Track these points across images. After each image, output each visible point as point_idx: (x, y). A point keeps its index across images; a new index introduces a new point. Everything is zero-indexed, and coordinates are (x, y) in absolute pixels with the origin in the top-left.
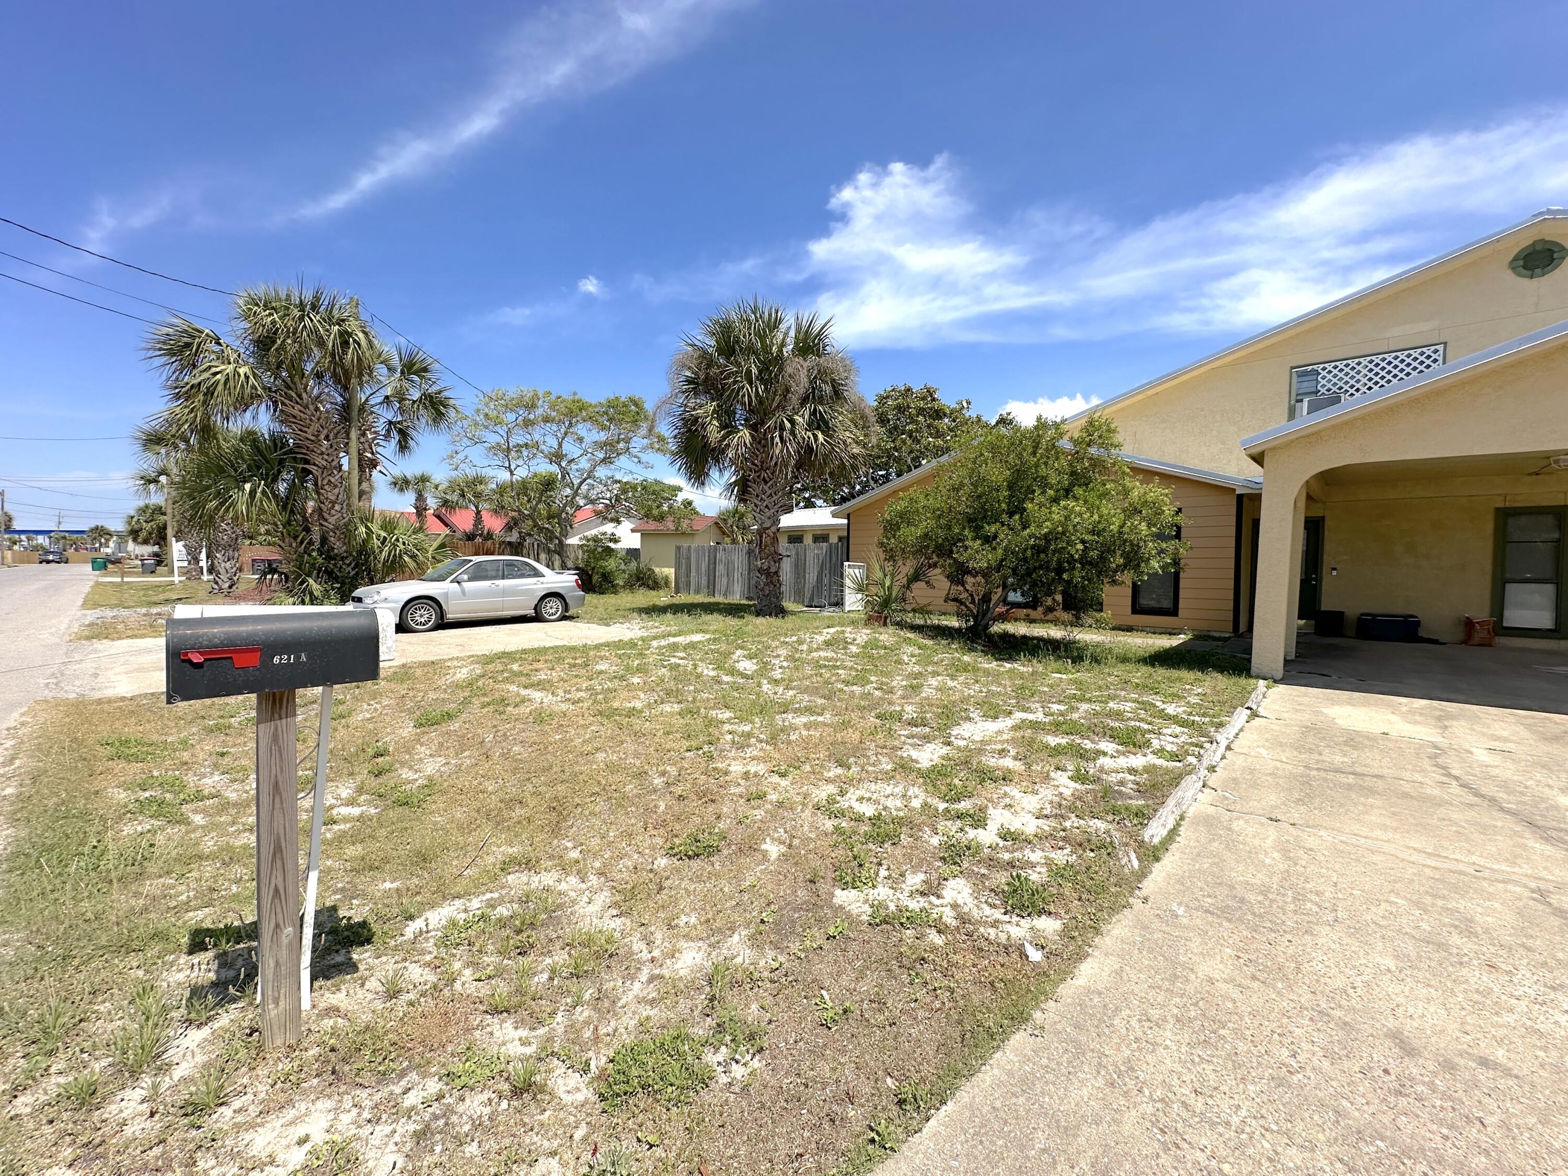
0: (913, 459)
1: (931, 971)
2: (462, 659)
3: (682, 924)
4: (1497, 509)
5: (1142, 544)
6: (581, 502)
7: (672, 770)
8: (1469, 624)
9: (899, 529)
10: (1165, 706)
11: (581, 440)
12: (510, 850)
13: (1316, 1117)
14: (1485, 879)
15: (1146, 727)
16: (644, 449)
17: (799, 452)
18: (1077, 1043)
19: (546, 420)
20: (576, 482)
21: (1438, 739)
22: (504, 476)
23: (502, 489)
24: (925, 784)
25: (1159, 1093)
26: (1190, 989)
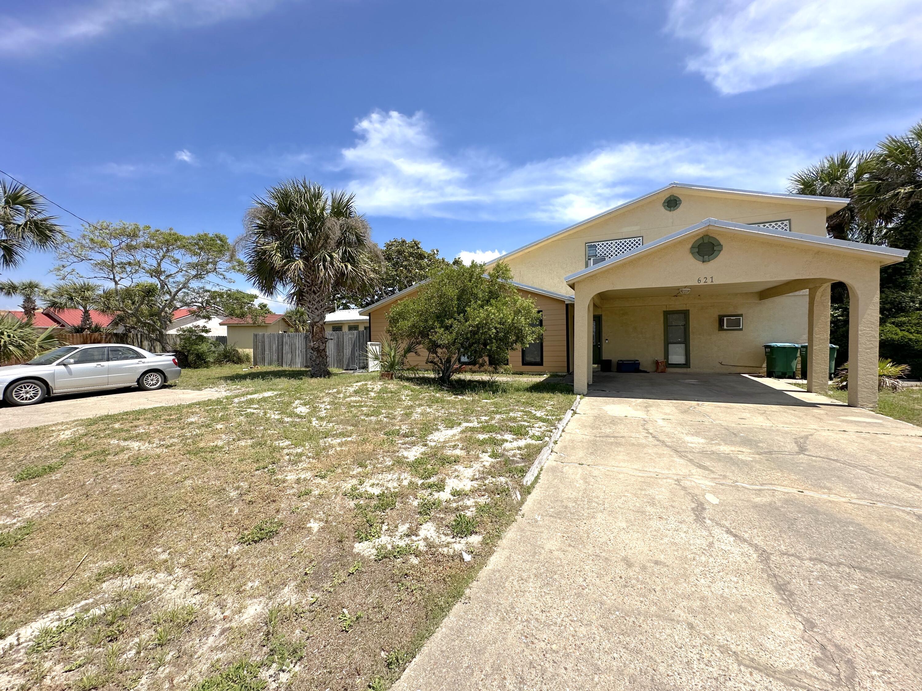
0: (408, 282)
1: (411, 580)
2: (67, 423)
3: (248, 588)
4: (664, 311)
5: (523, 328)
6: (178, 305)
7: (245, 485)
8: (657, 363)
9: (398, 322)
10: (536, 412)
11: (177, 261)
12: (106, 564)
13: (592, 608)
14: (659, 478)
15: (526, 424)
16: (228, 270)
17: (336, 276)
18: (487, 601)
19: (147, 246)
20: (173, 290)
21: (645, 416)
22: (111, 285)
23: (108, 295)
24: (411, 470)
25: (525, 618)
26: (542, 557)
